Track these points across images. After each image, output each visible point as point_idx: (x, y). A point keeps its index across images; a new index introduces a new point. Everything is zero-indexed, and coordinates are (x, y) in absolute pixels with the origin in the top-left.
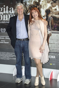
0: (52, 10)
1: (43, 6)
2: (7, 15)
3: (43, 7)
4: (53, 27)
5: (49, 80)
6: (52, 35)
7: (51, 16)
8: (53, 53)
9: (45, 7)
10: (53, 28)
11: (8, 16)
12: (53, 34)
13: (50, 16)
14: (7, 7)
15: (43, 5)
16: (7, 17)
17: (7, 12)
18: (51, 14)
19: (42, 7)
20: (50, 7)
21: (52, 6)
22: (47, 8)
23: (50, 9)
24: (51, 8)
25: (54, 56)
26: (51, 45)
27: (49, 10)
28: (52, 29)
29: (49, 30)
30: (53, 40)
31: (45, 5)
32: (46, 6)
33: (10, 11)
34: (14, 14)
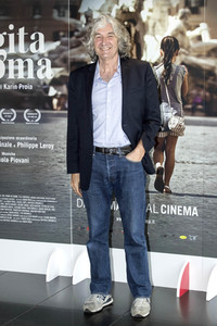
0: (186, 41)
1: (154, 27)
2: (20, 61)
3: (154, 31)
4: (191, 101)
5: (178, 295)
6: (185, 132)
7: (183, 63)
8: (189, 199)
9: (160, 28)
10: (190, 106)
11: (26, 63)
12: (188, 130)
13: (177, 61)
14: (22, 31)
15: (150, 24)
16: (21, 66)
17: (22, 48)
18: (183, 57)
19: (150, 29)
20: (177, 30)
21: (186, 24)
22: (169, 33)
23: (179, 38)
24: (183, 33)
25: (192, 206)
26: (183, 167)
27: (175, 39)
28: (184, 109)
29: (175, 112)
30: (188, 148)
31: (158, 24)
32: (163, 26)
33: (33, 45)
34: (46, 55)
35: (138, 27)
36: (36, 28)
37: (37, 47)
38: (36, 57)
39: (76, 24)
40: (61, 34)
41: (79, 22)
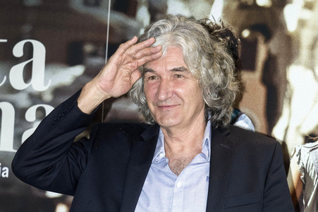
34: (48, 97)
35: (274, 45)
36: (27, 28)
37: (28, 75)
38: (23, 100)
39: (125, 28)
40: (88, 48)
41: (132, 23)
